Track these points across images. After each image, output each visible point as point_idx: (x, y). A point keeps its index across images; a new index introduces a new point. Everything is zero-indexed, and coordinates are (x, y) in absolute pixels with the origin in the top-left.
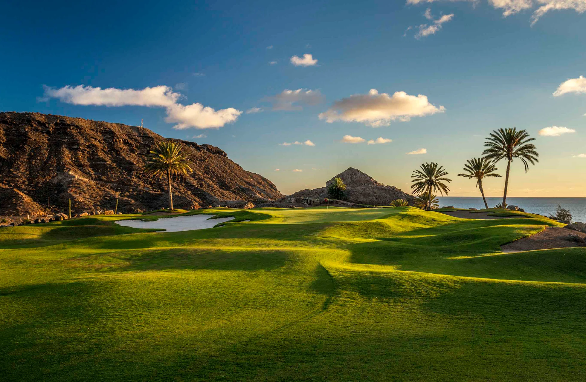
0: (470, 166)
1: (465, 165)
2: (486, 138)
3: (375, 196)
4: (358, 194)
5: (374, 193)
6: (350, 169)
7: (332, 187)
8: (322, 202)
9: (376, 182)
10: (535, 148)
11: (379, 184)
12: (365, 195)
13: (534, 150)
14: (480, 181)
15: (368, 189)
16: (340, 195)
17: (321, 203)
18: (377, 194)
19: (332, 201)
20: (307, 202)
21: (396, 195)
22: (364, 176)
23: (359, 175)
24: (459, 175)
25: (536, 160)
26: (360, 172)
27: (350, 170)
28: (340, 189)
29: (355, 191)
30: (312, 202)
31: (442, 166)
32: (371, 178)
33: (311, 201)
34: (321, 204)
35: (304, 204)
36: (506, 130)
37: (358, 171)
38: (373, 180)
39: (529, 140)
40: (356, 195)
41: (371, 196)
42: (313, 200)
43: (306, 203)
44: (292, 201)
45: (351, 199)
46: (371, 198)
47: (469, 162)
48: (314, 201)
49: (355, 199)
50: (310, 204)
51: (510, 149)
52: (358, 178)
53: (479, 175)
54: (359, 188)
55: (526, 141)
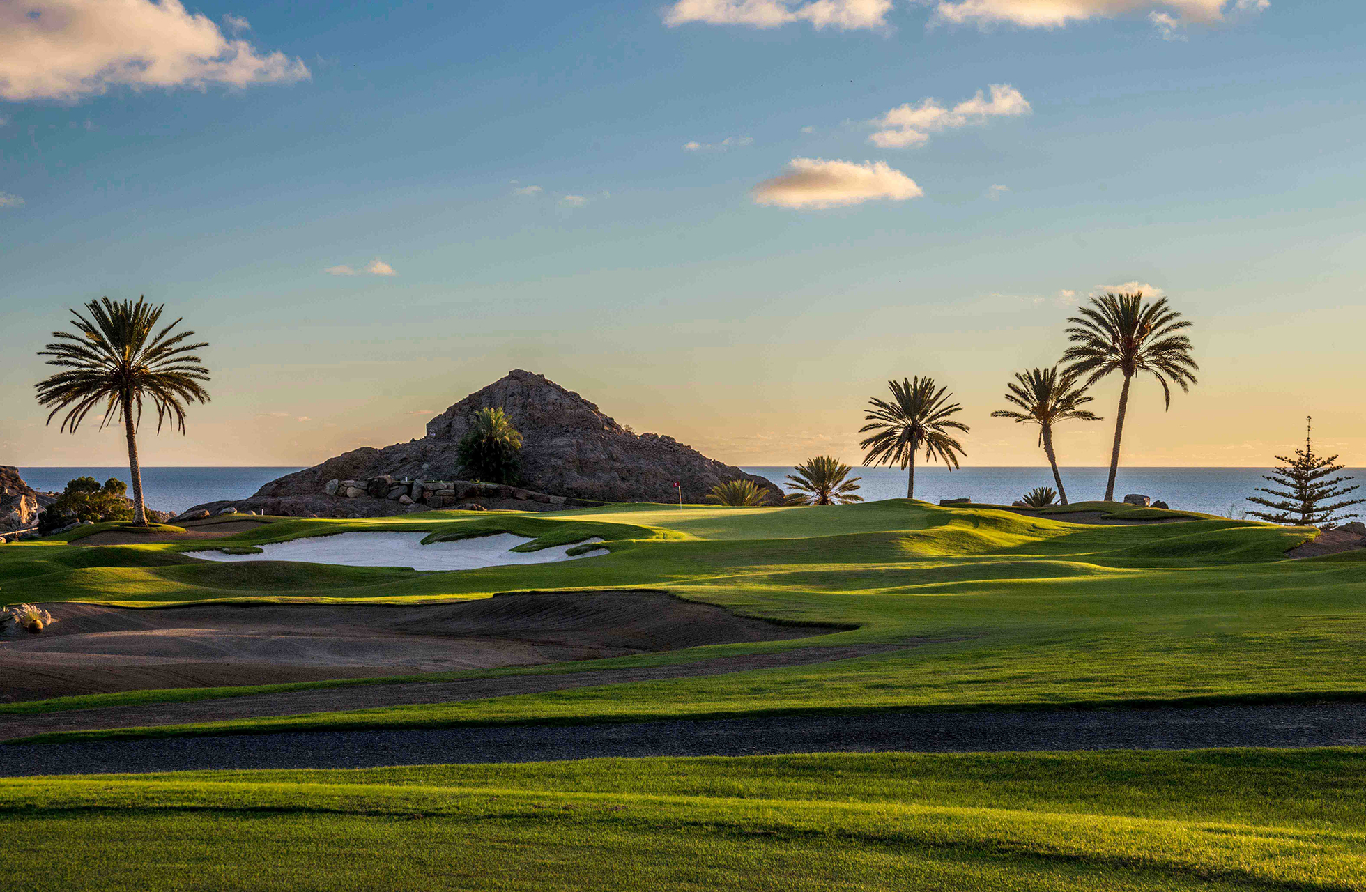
0: (1021, 387)
1: (1009, 385)
2: (1071, 320)
3: (617, 470)
4: (559, 462)
5: (611, 457)
6: (516, 375)
7: (475, 440)
8: (462, 492)
9: (610, 422)
10: (1191, 348)
11: (618, 428)
12: (584, 467)
13: (1189, 353)
14: (1046, 432)
15: (590, 446)
16: (507, 466)
17: (459, 495)
18: (622, 461)
19: (496, 490)
20: (409, 494)
21: (682, 467)
22: (568, 400)
23: (553, 396)
24: (995, 414)
25: (1192, 378)
26: (554, 386)
27: (517, 378)
28: (504, 447)
29: (550, 454)
30: (427, 495)
31: (945, 388)
32: (594, 407)
33: (423, 489)
34: (458, 499)
35: (397, 499)
36: (1121, 298)
37: (547, 382)
38: (599, 414)
39: (1174, 327)
40: (554, 468)
41: (603, 470)
42: (430, 486)
43: (404, 498)
44: (351, 492)
45: (539, 482)
46: (605, 477)
47: (1020, 378)
48: (434, 491)
49: (555, 482)
50: (421, 501)
51: (1130, 349)
52: (550, 407)
53: (1044, 415)
54: (560, 441)
55: (1168, 330)
